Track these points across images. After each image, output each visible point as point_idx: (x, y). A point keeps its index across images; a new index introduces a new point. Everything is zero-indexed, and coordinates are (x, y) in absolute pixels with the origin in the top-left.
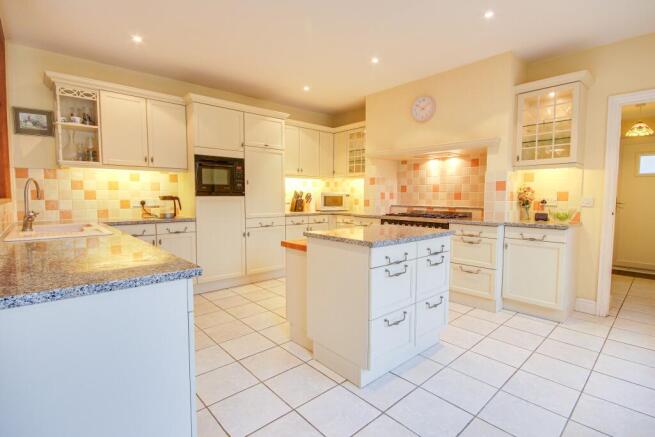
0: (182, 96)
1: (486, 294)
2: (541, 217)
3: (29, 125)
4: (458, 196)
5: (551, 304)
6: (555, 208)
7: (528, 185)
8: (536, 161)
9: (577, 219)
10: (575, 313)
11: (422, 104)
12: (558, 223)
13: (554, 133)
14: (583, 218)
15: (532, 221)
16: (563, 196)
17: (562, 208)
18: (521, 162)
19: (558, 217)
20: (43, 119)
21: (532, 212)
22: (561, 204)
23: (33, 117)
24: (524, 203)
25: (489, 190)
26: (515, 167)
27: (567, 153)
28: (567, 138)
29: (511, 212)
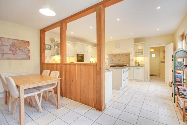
0: (74, 42)
1: (131, 79)
2: (139, 65)
3: (47, 48)
4: (124, 62)
5: (141, 79)
6: (141, 64)
7: (136, 60)
8: (138, 56)
9: (144, 65)
10: (145, 81)
11: (118, 45)
12: (141, 66)
13: (140, 51)
14: (145, 65)
15: (137, 66)
16: (142, 62)
17: (142, 63)
18: (135, 56)
19: (141, 65)
20: (49, 46)
21: (137, 64)
22: (141, 63)
23: (48, 46)
24: (136, 63)
25: (131, 60)
26: (134, 57)
27: (142, 54)
28: (142, 52)
29: (134, 64)
